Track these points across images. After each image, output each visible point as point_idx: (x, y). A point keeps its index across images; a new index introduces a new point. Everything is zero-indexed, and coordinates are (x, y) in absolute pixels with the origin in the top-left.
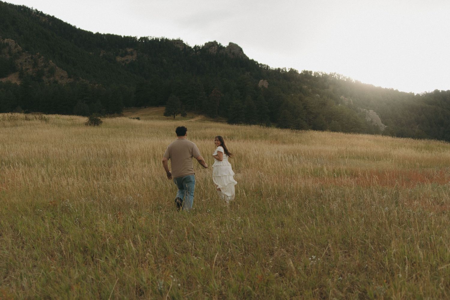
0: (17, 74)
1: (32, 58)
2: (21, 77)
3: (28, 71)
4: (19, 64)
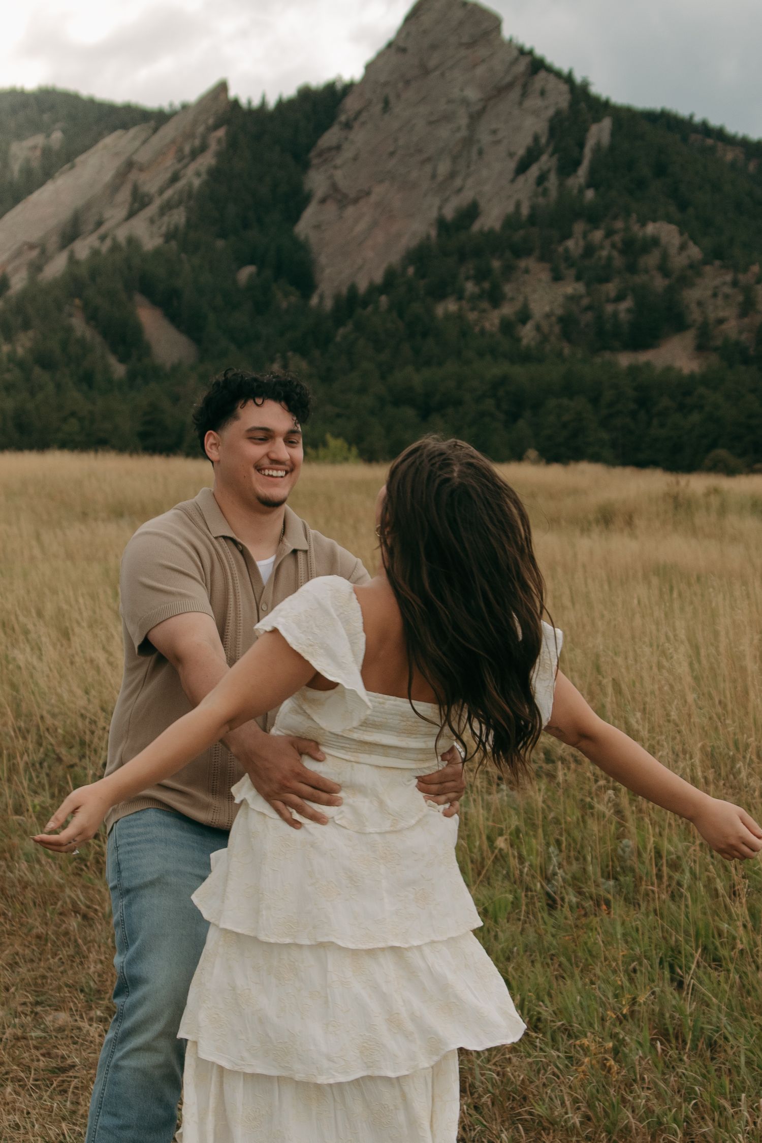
0: (688, 338)
1: (735, 283)
2: (701, 347)
3: (724, 327)
4: (693, 306)
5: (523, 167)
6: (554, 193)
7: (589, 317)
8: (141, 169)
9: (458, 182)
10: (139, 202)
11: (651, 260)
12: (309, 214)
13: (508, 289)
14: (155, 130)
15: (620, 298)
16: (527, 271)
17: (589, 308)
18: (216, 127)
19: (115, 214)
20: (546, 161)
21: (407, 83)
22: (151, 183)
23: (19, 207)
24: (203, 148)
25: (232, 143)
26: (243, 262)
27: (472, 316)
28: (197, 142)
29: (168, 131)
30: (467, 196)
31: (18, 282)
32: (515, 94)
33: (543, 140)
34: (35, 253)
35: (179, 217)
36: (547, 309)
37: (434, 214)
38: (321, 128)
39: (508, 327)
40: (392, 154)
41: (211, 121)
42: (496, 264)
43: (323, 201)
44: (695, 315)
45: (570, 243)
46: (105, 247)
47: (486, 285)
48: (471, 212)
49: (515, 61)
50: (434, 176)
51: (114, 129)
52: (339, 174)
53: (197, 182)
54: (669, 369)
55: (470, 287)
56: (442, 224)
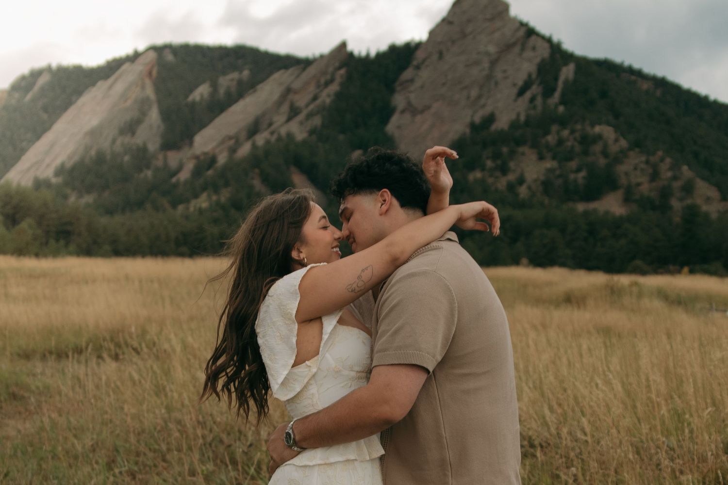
0: (619, 195)
2: (627, 199)
3: (640, 188)
4: (622, 175)
5: (521, 92)
6: (539, 108)
7: (560, 181)
8: (296, 92)
9: (483, 101)
10: (294, 112)
11: (597, 148)
12: (395, 120)
13: (512, 165)
14: (304, 69)
15: (578, 170)
16: (523, 154)
17: (560, 176)
18: (340, 68)
19: (279, 119)
20: (535, 89)
21: (453, 42)
22: (301, 100)
23: (223, 115)
24: (332, 81)
25: (349, 78)
26: (355, 147)
27: (490, 180)
28: (328, 77)
29: (312, 70)
30: (487, 110)
31: (222, 159)
32: (517, 49)
33: (534, 76)
34: (232, 142)
35: (317, 121)
36: (535, 176)
37: (468, 120)
38: (403, 68)
39: (511, 187)
40: (444, 84)
41: (337, 64)
42: (505, 150)
43: (403, 112)
44: (623, 181)
45: (550, 138)
46: (273, 138)
47: (499, 162)
48: (490, 119)
49: (517, 30)
50: (468, 97)
51: (279, 69)
52: (412, 96)
53: (328, 101)
54: (607, 213)
55: (489, 163)
56: (473, 126)
